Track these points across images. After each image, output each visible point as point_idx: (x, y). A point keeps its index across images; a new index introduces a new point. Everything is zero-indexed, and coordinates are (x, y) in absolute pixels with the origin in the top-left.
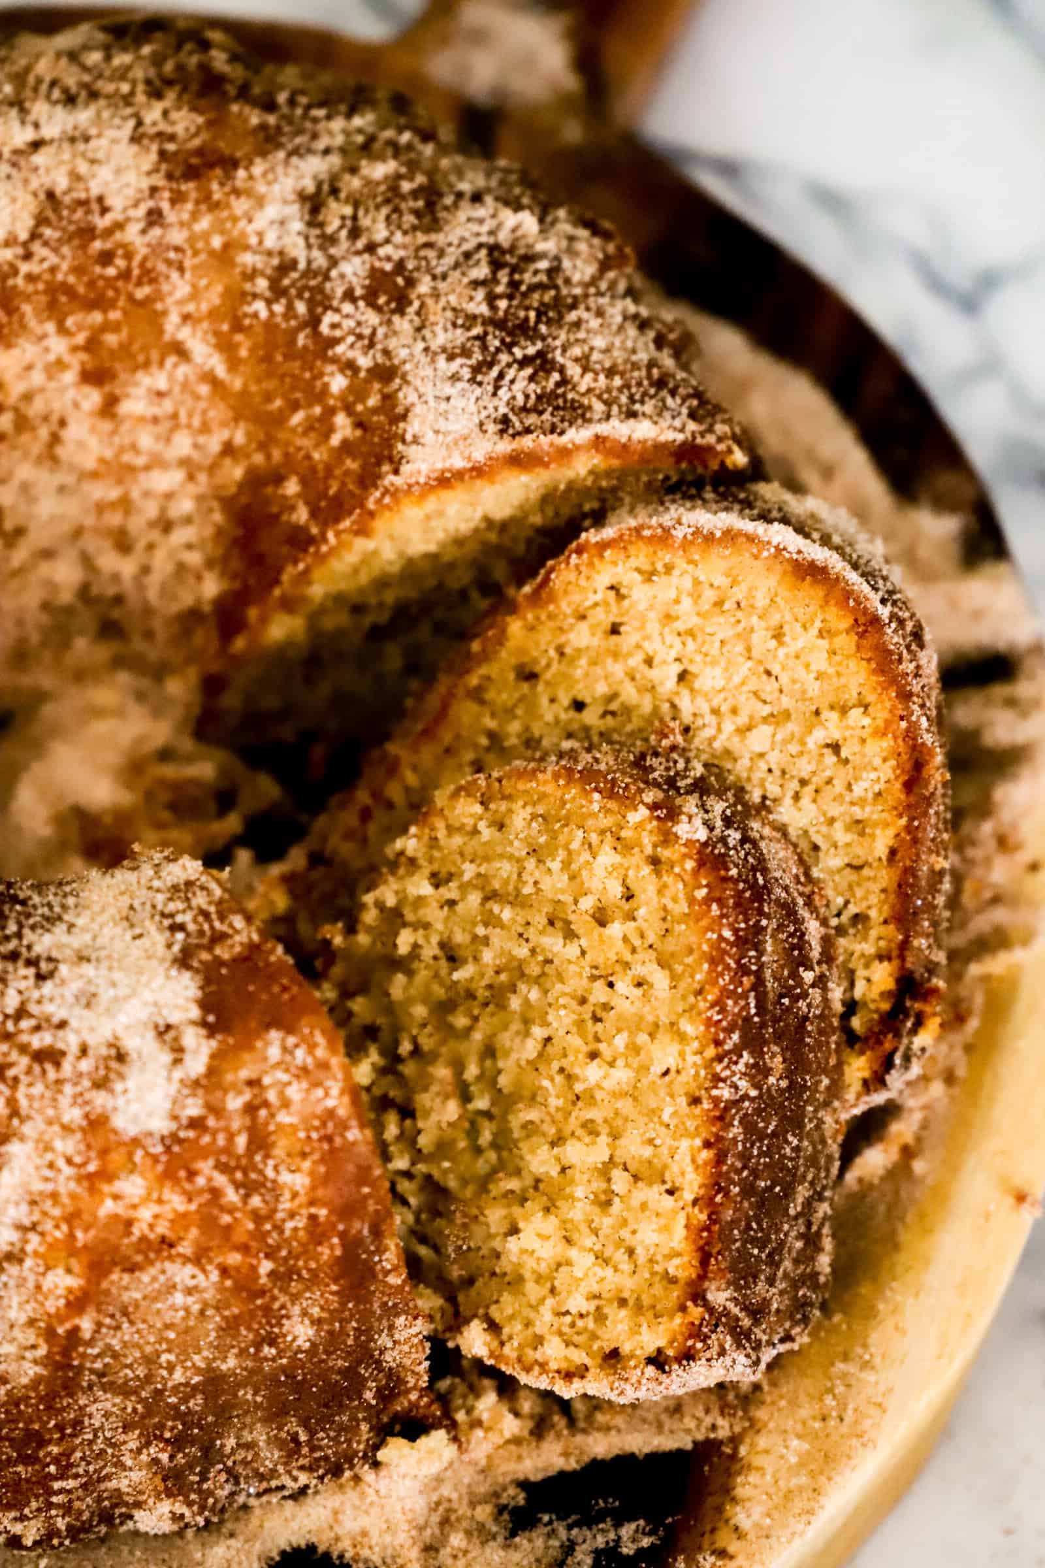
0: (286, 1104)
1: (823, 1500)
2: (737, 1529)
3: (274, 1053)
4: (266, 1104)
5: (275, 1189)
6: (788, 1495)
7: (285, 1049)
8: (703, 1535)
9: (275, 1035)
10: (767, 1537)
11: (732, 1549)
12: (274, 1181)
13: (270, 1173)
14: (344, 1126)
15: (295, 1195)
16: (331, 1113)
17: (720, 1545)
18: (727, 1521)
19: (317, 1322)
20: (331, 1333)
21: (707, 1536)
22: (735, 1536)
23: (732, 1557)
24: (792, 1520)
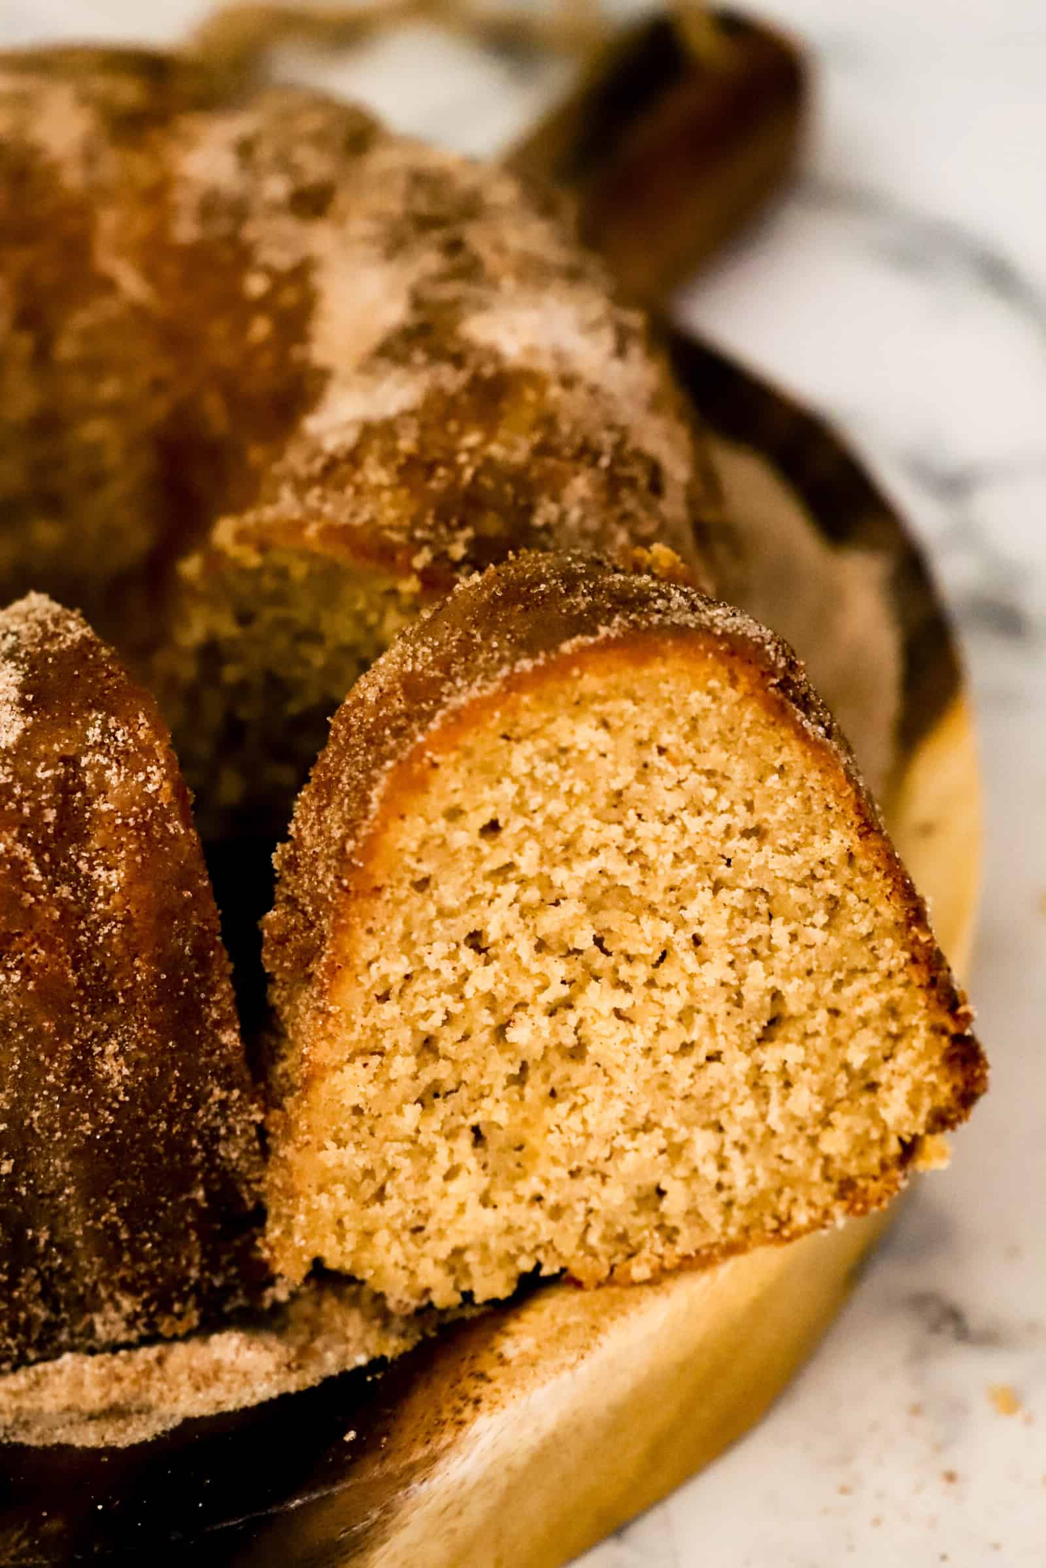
0: (103, 788)
1: (602, 1338)
2: (501, 1356)
3: (94, 734)
4: (82, 787)
5: (88, 886)
6: (564, 1330)
7: (105, 731)
8: (463, 1360)
9: (97, 716)
10: (533, 1365)
11: (491, 1373)
12: (88, 877)
13: (83, 866)
14: (163, 817)
15: (109, 893)
16: (152, 800)
17: (478, 1368)
18: (492, 1350)
19: (137, 1065)
20: (149, 1078)
21: (466, 1363)
22: (498, 1362)
23: (490, 1381)
24: (563, 1351)
